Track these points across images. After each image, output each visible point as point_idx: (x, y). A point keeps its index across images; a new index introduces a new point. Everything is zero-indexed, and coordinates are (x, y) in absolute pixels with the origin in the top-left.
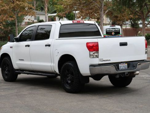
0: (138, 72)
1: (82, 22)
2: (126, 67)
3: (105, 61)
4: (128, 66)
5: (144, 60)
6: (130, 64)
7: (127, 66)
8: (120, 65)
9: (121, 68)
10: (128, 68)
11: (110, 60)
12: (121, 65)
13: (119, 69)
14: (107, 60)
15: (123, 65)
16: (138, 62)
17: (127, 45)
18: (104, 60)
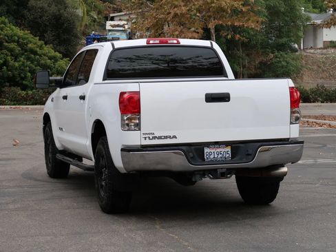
0: (285, 169)
1: (175, 42)
2: (229, 155)
3: (160, 138)
4: (234, 154)
5: (287, 139)
6: (239, 147)
7: (230, 152)
8: (206, 150)
9: (212, 157)
10: (232, 158)
11: (175, 137)
12: (212, 151)
13: (204, 160)
14: (166, 137)
15: (219, 150)
16: (261, 144)
17: (229, 101)
18: (157, 135)
